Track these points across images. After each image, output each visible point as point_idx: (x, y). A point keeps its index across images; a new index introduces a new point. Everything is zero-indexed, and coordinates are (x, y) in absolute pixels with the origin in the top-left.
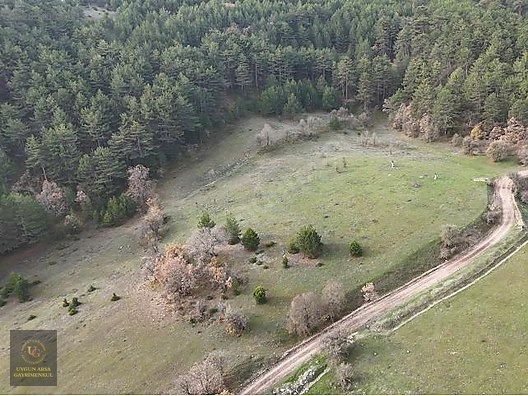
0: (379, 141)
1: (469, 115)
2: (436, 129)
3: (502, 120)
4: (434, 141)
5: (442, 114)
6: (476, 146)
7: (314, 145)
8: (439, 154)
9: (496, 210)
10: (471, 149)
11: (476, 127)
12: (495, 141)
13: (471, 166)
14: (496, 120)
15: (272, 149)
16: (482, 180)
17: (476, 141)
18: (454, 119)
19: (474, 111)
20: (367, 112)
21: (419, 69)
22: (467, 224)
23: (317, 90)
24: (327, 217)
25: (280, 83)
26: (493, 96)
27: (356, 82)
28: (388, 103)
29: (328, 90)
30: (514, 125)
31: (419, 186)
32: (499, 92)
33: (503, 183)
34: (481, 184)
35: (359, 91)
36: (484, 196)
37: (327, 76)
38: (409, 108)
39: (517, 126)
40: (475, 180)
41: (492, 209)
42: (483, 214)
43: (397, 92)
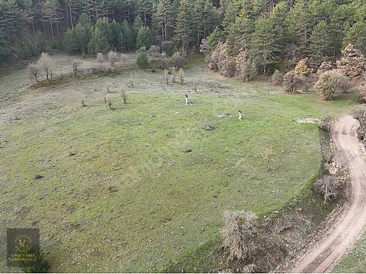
0: (187, 79)
1: (293, 49)
2: (254, 65)
3: (333, 53)
4: (250, 78)
5: (261, 48)
6: (300, 82)
7: (108, 82)
9: (340, 174)
10: (294, 87)
11: (302, 63)
12: (326, 73)
13: (293, 104)
14: (325, 53)
15: (53, 83)
16: (310, 121)
17: (301, 77)
18: (276, 53)
19: (299, 45)
20: (185, 53)
21: (240, 8)
22: (283, 202)
23: (133, 31)
24: (40, 177)
25: (93, 21)
26: (322, 23)
27: (174, 22)
28: (205, 43)
29: (142, 30)
30: (350, 54)
31: (212, 128)
32: (329, 22)
33: (343, 126)
34: (308, 128)
35: (176, 31)
36: (316, 146)
37: (148, 19)
38: (225, 45)
39: (354, 56)
40: (300, 121)
41: (333, 171)
42: (314, 180)
43: (215, 31)
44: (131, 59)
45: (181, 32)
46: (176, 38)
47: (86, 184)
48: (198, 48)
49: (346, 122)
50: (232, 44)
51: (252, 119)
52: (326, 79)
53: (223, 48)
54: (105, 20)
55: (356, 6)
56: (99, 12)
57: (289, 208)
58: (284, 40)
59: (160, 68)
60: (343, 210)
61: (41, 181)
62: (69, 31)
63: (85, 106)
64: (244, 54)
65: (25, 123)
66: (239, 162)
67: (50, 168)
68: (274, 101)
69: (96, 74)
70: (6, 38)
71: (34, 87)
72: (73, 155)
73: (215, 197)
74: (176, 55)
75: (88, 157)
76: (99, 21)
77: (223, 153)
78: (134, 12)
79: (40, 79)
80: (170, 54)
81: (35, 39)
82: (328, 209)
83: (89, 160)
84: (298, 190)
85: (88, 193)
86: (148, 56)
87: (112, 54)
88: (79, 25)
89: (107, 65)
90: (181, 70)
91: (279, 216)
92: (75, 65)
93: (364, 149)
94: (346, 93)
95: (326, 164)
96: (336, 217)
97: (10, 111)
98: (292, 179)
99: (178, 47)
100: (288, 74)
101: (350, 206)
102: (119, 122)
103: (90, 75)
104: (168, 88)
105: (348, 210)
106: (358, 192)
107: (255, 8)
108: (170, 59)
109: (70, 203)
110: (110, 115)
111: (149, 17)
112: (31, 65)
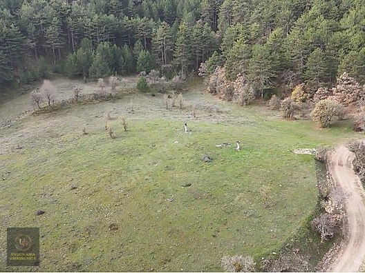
0: (186, 103)
1: (290, 75)
2: (251, 90)
3: (329, 79)
4: (247, 103)
5: (258, 74)
6: (297, 108)
7: (109, 107)
8: (252, 118)
9: (336, 212)
10: (291, 113)
11: (298, 88)
12: (322, 102)
13: (290, 132)
14: (321, 79)
15: (55, 109)
16: (307, 151)
17: (298, 104)
18: (273, 79)
19: (295, 71)
20: (184, 77)
21: (238, 33)
22: (281, 242)
23: (133, 55)
24: (42, 213)
25: (95, 46)
26: (318, 51)
27: (173, 47)
28: (204, 67)
29: (142, 54)
30: (345, 82)
31: (210, 159)
32: (324, 49)
33: (339, 156)
34: (305, 159)
35: (175, 55)
36: (312, 179)
37: (148, 43)
38: (223, 69)
39: (350, 84)
40: (297, 152)
41: (330, 210)
42: (311, 218)
43: (213, 56)
44: (131, 82)
45: (180, 56)
46: (176, 62)
47: (87, 221)
48: (197, 71)
49: (342, 153)
50: (230, 69)
51: (251, 149)
52: (322, 107)
53: (221, 73)
54: (106, 45)
55: (351, 34)
56: (100, 37)
57: (286, 249)
58: (281, 66)
59: (160, 92)
60: (340, 249)
61: (43, 217)
62: (71, 56)
63: (86, 134)
64: (242, 79)
65: (27, 152)
66: (237, 198)
67: (52, 203)
68: (271, 128)
69: (97, 99)
70: (9, 64)
71: (37, 114)
72: (74, 188)
73: (214, 236)
74: (176, 79)
75: (90, 191)
76: (100, 46)
77: (221, 187)
78: (135, 36)
79: (42, 105)
80: (170, 78)
81: (37, 64)
82: (325, 248)
83: (90, 195)
84: (294, 229)
85: (89, 230)
86: (148, 80)
87: (112, 79)
88: (80, 51)
89: (108, 90)
90: (180, 95)
91: (277, 257)
92: (77, 92)
93: (359, 182)
94: (342, 120)
95: (323, 203)
96: (333, 257)
97: (12, 140)
98: (290, 216)
99: (178, 71)
100: (285, 100)
101: (347, 244)
102: (120, 152)
103: (91, 101)
104: (168, 113)
105: (345, 249)
106: (354, 229)
107: (253, 34)
108: (170, 82)
109: (71, 242)
110: (111, 145)
111: (149, 40)
112: (34, 92)
